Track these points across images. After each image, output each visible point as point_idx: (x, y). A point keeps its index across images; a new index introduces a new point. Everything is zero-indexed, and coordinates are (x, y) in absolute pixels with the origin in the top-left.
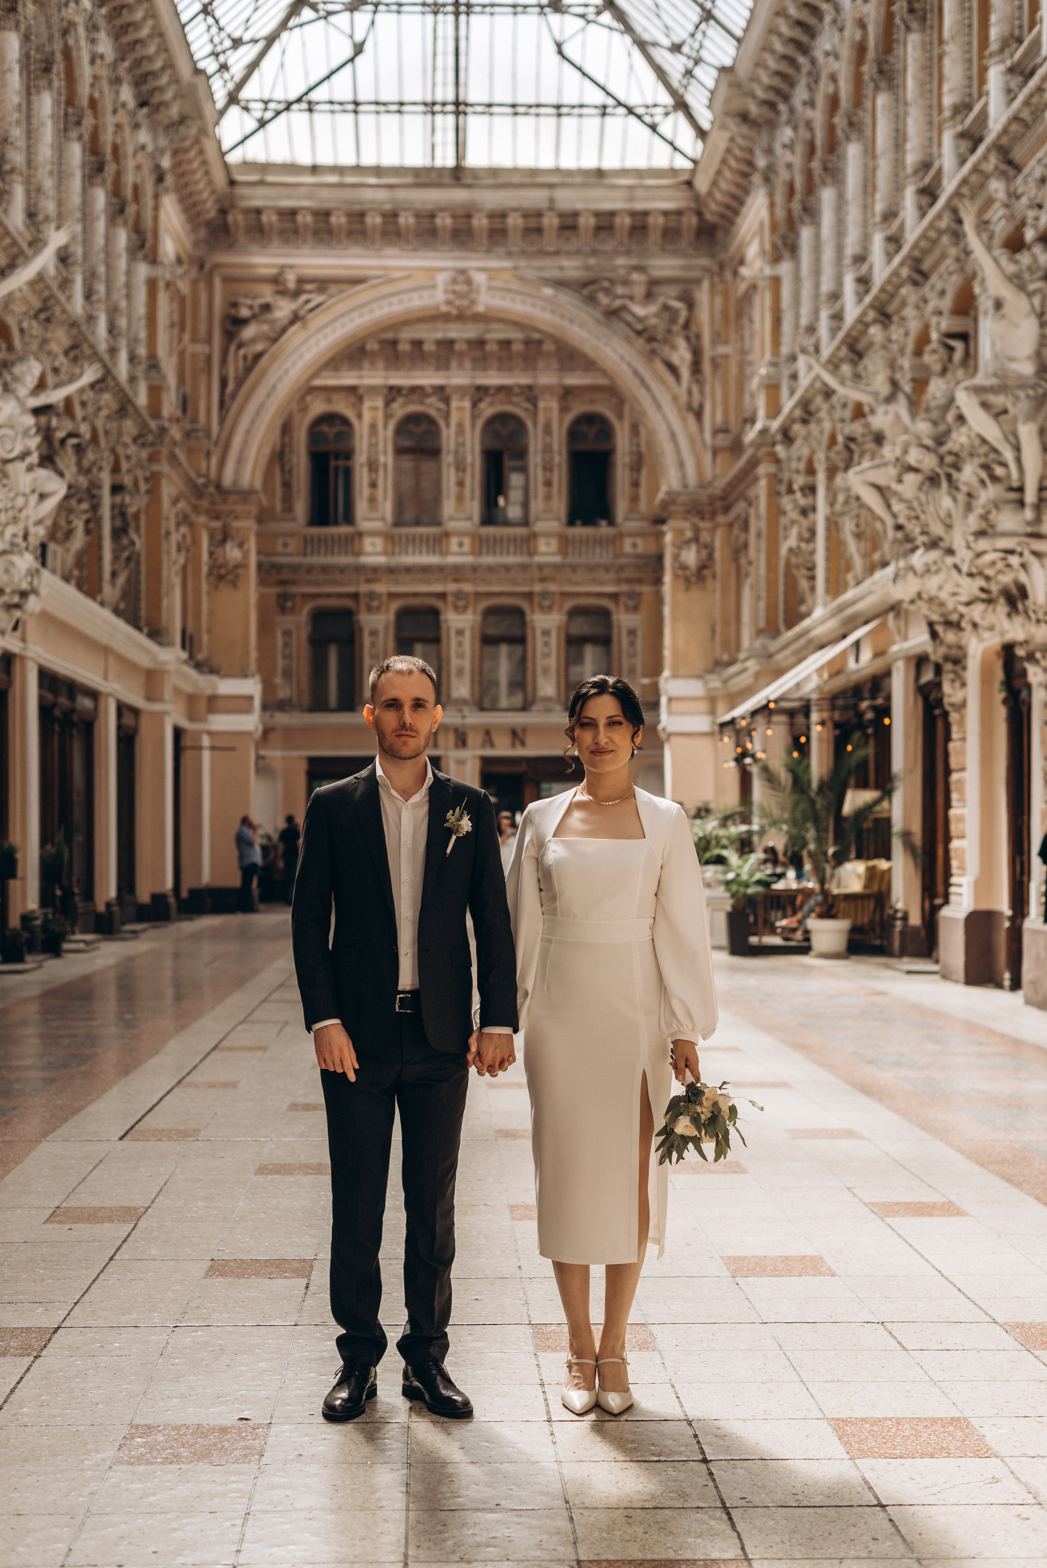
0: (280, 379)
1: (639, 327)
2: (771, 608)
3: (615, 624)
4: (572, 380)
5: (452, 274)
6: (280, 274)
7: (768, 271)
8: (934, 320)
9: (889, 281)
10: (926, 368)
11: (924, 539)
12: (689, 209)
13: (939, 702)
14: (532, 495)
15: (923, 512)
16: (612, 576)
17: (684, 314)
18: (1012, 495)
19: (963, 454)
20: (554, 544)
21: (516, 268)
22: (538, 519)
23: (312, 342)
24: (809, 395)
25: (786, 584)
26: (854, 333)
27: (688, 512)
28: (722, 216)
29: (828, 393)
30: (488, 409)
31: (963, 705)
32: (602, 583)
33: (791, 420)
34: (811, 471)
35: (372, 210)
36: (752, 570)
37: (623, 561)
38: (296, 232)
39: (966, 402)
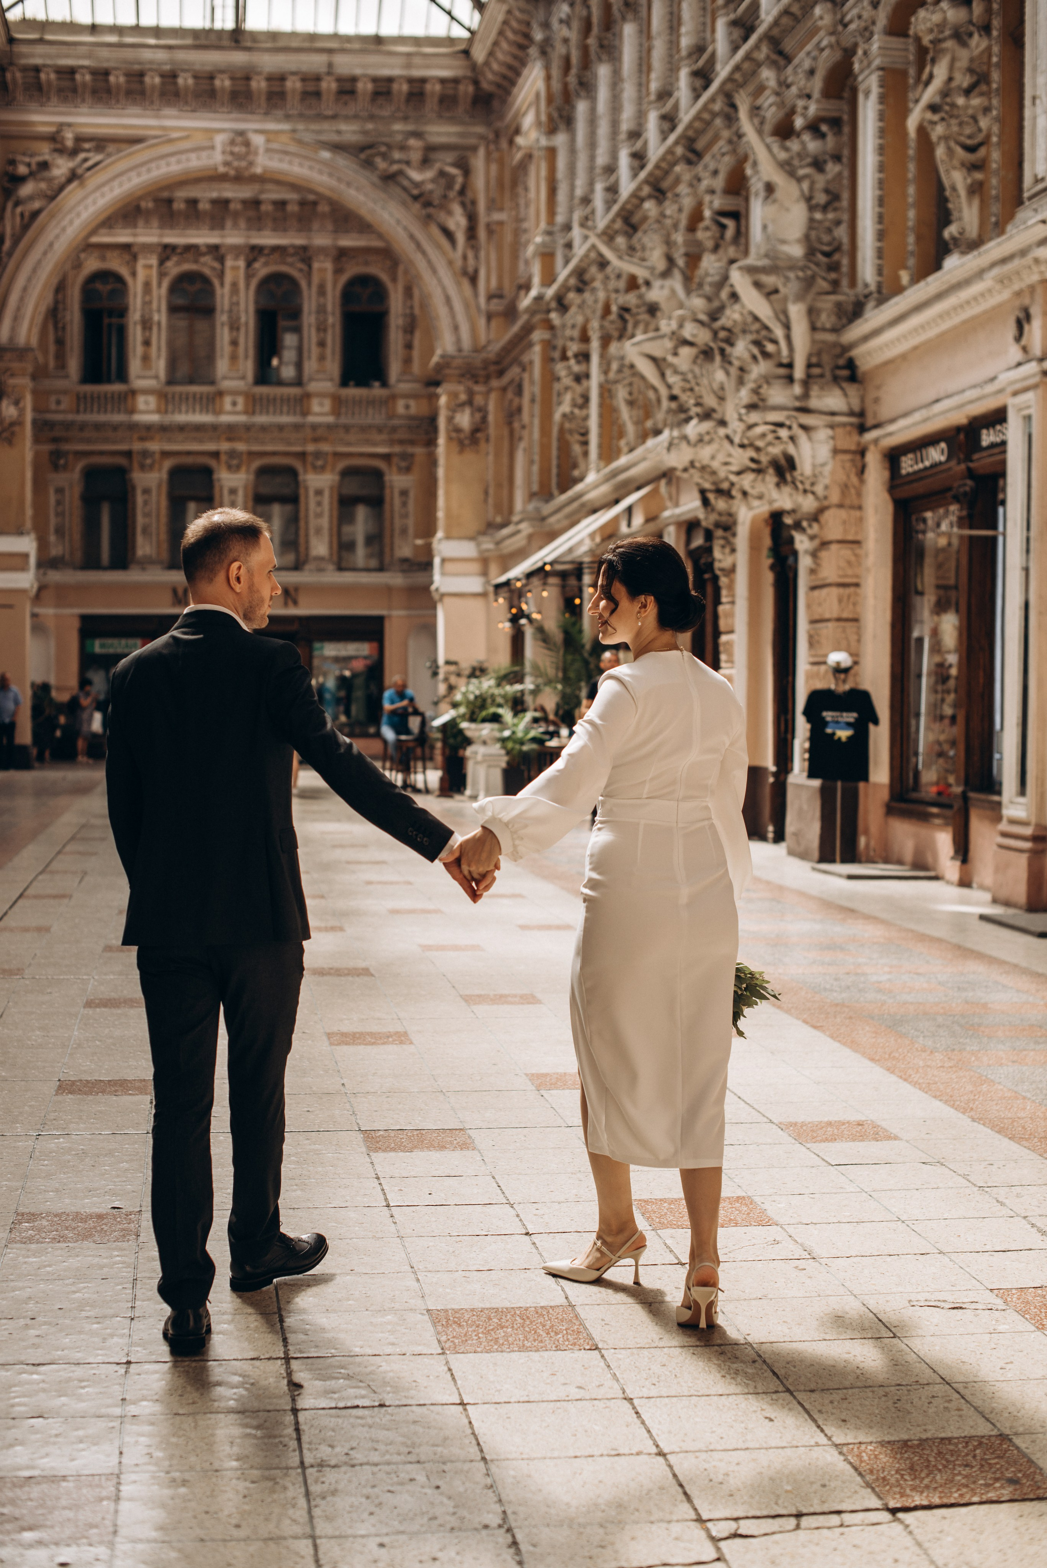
0: (57, 237)
1: (415, 192)
2: (545, 471)
3: (387, 484)
4: (347, 242)
5: (231, 135)
6: (58, 132)
7: (544, 142)
8: (707, 198)
9: (663, 159)
10: (699, 244)
11: (698, 410)
12: (465, 77)
13: (710, 566)
14: (305, 354)
15: (698, 384)
16: (384, 437)
17: (460, 180)
18: (782, 371)
19: (736, 330)
20: (327, 405)
21: (294, 131)
22: (311, 379)
23: (90, 200)
24: (584, 265)
25: (559, 449)
26: (629, 207)
27: (462, 375)
28: (499, 86)
29: (603, 264)
30: (262, 269)
31: (732, 570)
32: (375, 444)
33: (565, 288)
34: (585, 338)
35: (151, 70)
36: (525, 433)
37: (396, 422)
38: (74, 90)
39: (739, 280)
